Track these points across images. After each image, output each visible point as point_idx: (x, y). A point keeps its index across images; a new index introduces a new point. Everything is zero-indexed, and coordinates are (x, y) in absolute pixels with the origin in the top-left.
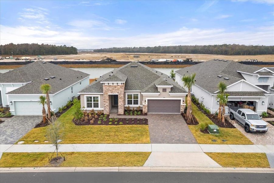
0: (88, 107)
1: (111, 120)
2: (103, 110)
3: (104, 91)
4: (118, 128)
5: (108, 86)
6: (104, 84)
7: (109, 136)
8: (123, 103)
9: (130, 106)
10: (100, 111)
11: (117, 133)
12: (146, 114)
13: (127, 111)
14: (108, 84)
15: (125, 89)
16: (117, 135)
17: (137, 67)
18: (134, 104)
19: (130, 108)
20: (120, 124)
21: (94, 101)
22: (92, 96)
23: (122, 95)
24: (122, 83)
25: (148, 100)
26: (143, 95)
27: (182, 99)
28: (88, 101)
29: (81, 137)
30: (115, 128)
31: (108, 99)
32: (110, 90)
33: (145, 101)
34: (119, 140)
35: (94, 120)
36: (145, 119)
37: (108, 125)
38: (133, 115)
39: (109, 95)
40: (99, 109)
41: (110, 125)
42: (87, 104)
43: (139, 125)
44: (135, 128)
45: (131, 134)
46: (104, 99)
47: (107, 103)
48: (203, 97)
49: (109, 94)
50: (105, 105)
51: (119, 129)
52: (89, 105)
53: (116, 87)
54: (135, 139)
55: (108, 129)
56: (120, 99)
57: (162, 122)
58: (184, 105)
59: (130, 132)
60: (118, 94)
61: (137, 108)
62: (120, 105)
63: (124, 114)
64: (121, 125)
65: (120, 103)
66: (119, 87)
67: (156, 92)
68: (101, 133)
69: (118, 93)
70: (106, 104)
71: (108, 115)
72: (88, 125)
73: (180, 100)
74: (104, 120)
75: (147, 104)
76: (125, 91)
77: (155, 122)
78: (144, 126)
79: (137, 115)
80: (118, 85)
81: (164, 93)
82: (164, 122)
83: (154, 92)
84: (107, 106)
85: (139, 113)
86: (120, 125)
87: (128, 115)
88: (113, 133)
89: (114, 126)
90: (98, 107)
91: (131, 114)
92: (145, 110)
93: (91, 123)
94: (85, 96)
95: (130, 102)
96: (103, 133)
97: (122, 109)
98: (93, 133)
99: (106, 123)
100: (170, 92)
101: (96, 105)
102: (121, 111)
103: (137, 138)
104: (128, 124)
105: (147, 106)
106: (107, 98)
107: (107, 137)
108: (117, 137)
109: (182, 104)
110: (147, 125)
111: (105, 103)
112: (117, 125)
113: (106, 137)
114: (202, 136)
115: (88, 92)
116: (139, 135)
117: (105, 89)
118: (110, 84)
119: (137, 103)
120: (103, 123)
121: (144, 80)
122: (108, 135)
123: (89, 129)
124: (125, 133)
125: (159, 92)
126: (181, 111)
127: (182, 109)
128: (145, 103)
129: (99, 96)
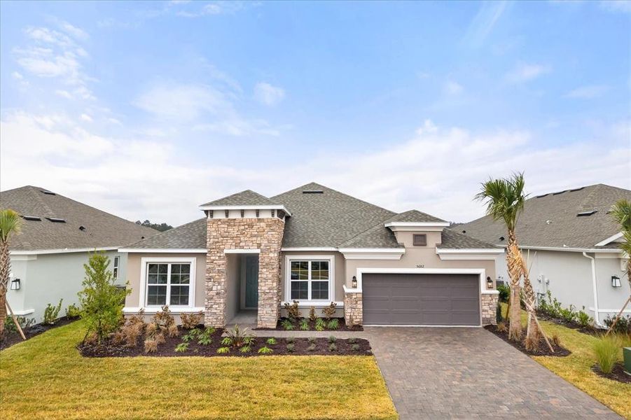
0: (152, 301)
1: (226, 341)
2: (202, 314)
3: (210, 241)
4: (253, 363)
5: (224, 223)
6: (212, 216)
7: (208, 391)
8: (275, 284)
9: (302, 303)
10: (192, 315)
11: (244, 382)
12: (358, 328)
13: (288, 318)
14: (227, 216)
15: (285, 242)
16: (243, 388)
17: (322, 192)
18: (312, 298)
19: (300, 311)
20: (261, 354)
21: (174, 280)
22: (170, 261)
23: (272, 255)
24: (273, 211)
25: (364, 275)
26: (346, 257)
27: (482, 272)
28: (152, 278)
29: (82, 396)
30: (238, 364)
31: (222, 268)
32: (232, 238)
33: (354, 277)
34: (253, 406)
35: (163, 341)
36: (357, 339)
37: (212, 355)
38: (313, 329)
39: (228, 255)
40: (191, 308)
41: (221, 354)
42: (149, 293)
43: (335, 357)
44: (319, 364)
45: (303, 383)
46: (209, 271)
47: (219, 284)
48: (543, 278)
49: (226, 251)
50: (211, 293)
51: (254, 367)
52: (156, 296)
53: (251, 226)
54: (327, 401)
55: (211, 369)
56: (264, 270)
57: (423, 346)
58: (491, 295)
59: (303, 378)
60: (258, 251)
61: (325, 309)
62: (265, 293)
63: (280, 326)
64: (267, 357)
65: (266, 283)
66: (263, 224)
67: (392, 247)
68: (176, 381)
69: (259, 246)
70: (214, 288)
71: (220, 331)
72: (135, 356)
73: (477, 276)
74: (200, 342)
75: (361, 291)
76: (283, 249)
77: (396, 347)
78: (357, 359)
79: (326, 329)
80: (260, 220)
81: (420, 251)
82: (430, 349)
83: (384, 246)
84: (217, 294)
85: (334, 323)
86: (262, 357)
87: (294, 329)
88: (228, 380)
89: (237, 359)
90: (187, 304)
91: (305, 327)
92: (354, 313)
93: (147, 351)
94: (144, 260)
95: (298, 291)
96: (183, 380)
97: (271, 305)
98: (143, 382)
99: (209, 350)
100: (438, 246)
101: (181, 296)
102: (267, 315)
103: (334, 399)
104: (291, 352)
105: (360, 296)
106: (222, 264)
107: (199, 396)
108: (243, 395)
109: (483, 289)
110: (370, 357)
111: (210, 284)
112: (247, 355)
113: (193, 395)
114: (621, 394)
115: (156, 248)
116: (339, 387)
117: (215, 234)
118: (232, 216)
119: (324, 295)
120: (196, 350)
121: (344, 222)
122: (206, 386)
123: (132, 369)
124: (278, 381)
125: (403, 247)
126: (483, 315)
127: (486, 308)
128: (355, 287)
129: (192, 261)
